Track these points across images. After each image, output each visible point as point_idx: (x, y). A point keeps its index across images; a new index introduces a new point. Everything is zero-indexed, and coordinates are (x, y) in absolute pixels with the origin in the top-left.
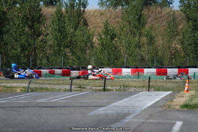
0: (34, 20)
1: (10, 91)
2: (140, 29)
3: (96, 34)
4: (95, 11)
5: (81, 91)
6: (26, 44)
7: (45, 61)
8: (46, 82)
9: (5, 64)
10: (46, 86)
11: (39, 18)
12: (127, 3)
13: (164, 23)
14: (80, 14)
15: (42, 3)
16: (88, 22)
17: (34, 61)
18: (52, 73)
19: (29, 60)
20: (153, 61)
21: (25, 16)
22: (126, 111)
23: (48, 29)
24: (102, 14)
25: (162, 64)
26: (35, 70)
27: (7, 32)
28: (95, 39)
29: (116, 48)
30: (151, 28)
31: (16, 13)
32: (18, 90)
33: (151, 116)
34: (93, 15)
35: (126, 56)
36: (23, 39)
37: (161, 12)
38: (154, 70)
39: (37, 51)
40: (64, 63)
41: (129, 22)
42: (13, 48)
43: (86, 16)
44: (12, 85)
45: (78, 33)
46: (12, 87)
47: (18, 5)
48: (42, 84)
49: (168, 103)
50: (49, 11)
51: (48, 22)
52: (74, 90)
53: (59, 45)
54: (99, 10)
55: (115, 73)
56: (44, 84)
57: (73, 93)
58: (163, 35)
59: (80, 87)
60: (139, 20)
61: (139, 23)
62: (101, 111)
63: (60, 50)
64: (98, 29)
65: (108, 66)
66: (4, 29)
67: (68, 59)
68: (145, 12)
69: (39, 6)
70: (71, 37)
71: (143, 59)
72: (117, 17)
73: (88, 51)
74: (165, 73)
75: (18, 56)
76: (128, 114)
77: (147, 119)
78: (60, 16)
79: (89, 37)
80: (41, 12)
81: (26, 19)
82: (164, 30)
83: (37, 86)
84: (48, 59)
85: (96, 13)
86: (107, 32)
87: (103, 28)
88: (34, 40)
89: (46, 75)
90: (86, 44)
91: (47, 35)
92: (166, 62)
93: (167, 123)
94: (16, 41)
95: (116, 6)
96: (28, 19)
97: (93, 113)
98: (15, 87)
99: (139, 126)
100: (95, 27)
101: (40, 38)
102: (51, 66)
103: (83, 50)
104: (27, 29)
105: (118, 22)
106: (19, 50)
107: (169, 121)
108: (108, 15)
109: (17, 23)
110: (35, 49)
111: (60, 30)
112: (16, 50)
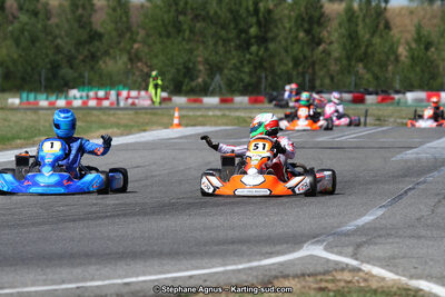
0: (312, 21)
3: (403, 41)
4: (402, 8)
5: (380, 125)
6: (301, 56)
7: (327, 81)
9: (270, 85)
11: (319, 19)
14: (380, 13)
16: (392, 24)
17: (312, 81)
19: (304, 79)
21: (300, 15)
23: (333, 34)
24: (411, 12)
27: (274, 39)
28: (402, 51)
29: (432, 63)
31: (286, 12)
34: (399, 15)
36: (296, 49)
39: (317, 67)
40: (356, 85)
42: (281, 62)
43: (388, 15)
45: (376, 40)
50: (333, 9)
51: (334, 24)
52: (370, 125)
53: (349, 58)
54: (408, 8)
57: (369, 128)
59: (379, 120)
62: (410, 154)
63: (350, 65)
64: (406, 35)
65: (421, 88)
66: (270, 35)
67: (361, 79)
69: (320, 1)
70: (367, 46)
72: (434, 17)
73: (390, 68)
78: (350, 15)
79: (392, 47)
80: (324, 10)
81: (300, 20)
84: (332, 78)
85: (403, 12)
86: (419, 39)
87: (414, 33)
88: (313, 50)
90: (388, 58)
91: (331, 43)
94: (286, 51)
96: (303, 19)
97: (399, 157)
100: (401, 32)
101: (321, 48)
103: (383, 66)
104: (301, 35)
105: (436, 25)
106: (291, 65)
108: (422, 13)
109: (288, 26)
110: (313, 64)
111: (350, 36)
112: (286, 64)
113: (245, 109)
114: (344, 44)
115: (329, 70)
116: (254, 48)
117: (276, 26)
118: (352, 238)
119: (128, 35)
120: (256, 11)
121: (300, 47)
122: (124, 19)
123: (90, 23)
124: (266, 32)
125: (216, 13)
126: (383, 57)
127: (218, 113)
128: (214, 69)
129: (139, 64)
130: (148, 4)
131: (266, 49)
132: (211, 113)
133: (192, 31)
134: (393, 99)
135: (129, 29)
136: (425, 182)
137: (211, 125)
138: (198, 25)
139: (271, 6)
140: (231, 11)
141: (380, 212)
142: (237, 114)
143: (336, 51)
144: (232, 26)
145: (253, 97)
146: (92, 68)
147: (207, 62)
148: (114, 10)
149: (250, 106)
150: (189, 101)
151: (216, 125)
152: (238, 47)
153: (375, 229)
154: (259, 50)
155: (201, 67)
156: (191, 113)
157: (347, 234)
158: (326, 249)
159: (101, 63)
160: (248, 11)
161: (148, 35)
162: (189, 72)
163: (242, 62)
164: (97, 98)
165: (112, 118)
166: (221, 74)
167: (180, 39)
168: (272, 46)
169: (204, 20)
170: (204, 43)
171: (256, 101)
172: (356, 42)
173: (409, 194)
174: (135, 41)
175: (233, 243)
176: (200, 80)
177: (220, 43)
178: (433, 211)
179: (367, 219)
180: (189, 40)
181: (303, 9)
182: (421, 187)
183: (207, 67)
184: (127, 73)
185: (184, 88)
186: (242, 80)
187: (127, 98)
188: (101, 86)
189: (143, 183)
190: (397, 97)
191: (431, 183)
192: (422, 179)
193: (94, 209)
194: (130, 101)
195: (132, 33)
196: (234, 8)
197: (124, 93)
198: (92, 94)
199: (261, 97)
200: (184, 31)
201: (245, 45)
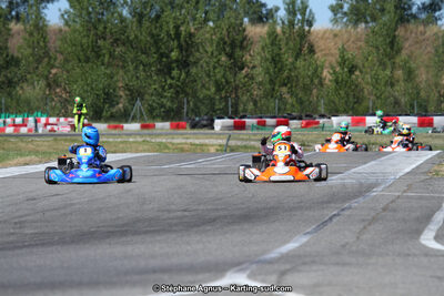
0: (235, 45)
1: (200, 150)
2: (393, 58)
3: (327, 64)
4: (325, 32)
6: (223, 80)
7: (250, 106)
8: (253, 137)
9: (193, 110)
10: (252, 143)
11: (242, 42)
12: (374, 19)
13: (429, 49)
14: (303, 36)
15: (246, 20)
16: (316, 48)
17: (235, 106)
18: (262, 124)
19: (227, 104)
20: (412, 106)
21: (222, 39)
22: (372, 179)
23: (255, 58)
24: (335, 36)
25: (426, 111)
26: (237, 119)
27: (195, 63)
28: (325, 73)
29: (357, 86)
30: (409, 57)
31: (208, 36)
32: (212, 150)
33: (410, 187)
34: (322, 38)
35: (373, 98)
36: (219, 73)
37: (425, 32)
38: (414, 119)
39: (240, 92)
40: (279, 109)
41: (377, 47)
42: (203, 86)
43: (312, 38)
44: (202, 141)
45: (300, 63)
46: (202, 145)
47: (211, 24)
48: (247, 140)
49: (436, 168)
50: (256, 31)
51: (257, 48)
53: (272, 82)
54: (331, 31)
55: (356, 123)
56: (250, 140)
58: (427, 66)
60: (392, 44)
61: (392, 48)
63: (273, 89)
64: (330, 58)
65: (346, 112)
66: (192, 59)
67: (285, 103)
68: (400, 32)
69: (242, 24)
70: (290, 70)
71: (397, 103)
72: (358, 40)
73: (315, 91)
74: (430, 124)
75: (211, 99)
76: (376, 185)
77: (405, 191)
78: (273, 35)
79: (316, 70)
80: (246, 33)
81: (222, 43)
82: (430, 59)
83: (239, 143)
84: (255, 103)
85: (327, 35)
86: (343, 62)
87: (338, 56)
88: (235, 74)
89: (253, 127)
90: (312, 81)
91: (254, 67)
92: (431, 108)
93: (433, 197)
94: (209, 76)
95: (356, 23)
96: (225, 43)
98: (206, 145)
99: (392, 202)
100: (325, 55)
101: (244, 72)
102: (260, 113)
103: (307, 89)
104: (223, 58)
105: (360, 48)
106: (213, 90)
107: (437, 195)
108: (346, 36)
109: (209, 49)
110: (237, 88)
111: (273, 59)
112: (209, 89)
113: (167, 134)
114: (268, 69)
115: (252, 94)
116: (175, 73)
117: (198, 50)
118: (276, 267)
119: (46, 59)
120: (178, 35)
121: (222, 72)
122: (42, 44)
123: (6, 48)
124: (188, 56)
125: (136, 37)
126: (307, 81)
127: (139, 139)
128: (135, 95)
129: (58, 90)
130: (67, 28)
131: (188, 74)
132: (131, 140)
133: (111, 55)
134: (318, 123)
135: (47, 54)
136: (350, 208)
137: (131, 152)
138: (118, 49)
139: (193, 30)
140: (152, 36)
141: (304, 239)
142: (158, 140)
143: (260, 75)
144: (153, 50)
145: (174, 122)
146: (9, 94)
147: (127, 88)
148: (31, 34)
149: (172, 131)
150: (109, 127)
151: (137, 151)
152: (159, 72)
153: (300, 256)
154: (180, 75)
155: (121, 93)
156: (111, 140)
157: (271, 262)
158: (249, 277)
159: (18, 89)
160: (169, 35)
161: (66, 61)
162: (109, 98)
163: (163, 88)
164: (14, 125)
165: (30, 145)
166: (142, 99)
167: (99, 63)
168: (193, 70)
169: (124, 44)
170: (123, 67)
171: (178, 127)
172: (279, 66)
173: (334, 220)
174: (53, 67)
175: (154, 271)
176: (121, 105)
177: (141, 68)
178: (358, 238)
179: (291, 246)
180: (109, 65)
181: (225, 32)
182: (347, 213)
183: (127, 92)
184: (45, 99)
185: (104, 114)
186: (162, 106)
187: (46, 125)
188: (18, 112)
189: (62, 211)
190: (321, 121)
191: (356, 208)
192: (346, 205)
193: (12, 238)
194: (49, 127)
195: (50, 58)
196: (154, 32)
197: (43, 120)
198: (9, 120)
199: (182, 123)
200: (104, 55)
201: (166, 70)
